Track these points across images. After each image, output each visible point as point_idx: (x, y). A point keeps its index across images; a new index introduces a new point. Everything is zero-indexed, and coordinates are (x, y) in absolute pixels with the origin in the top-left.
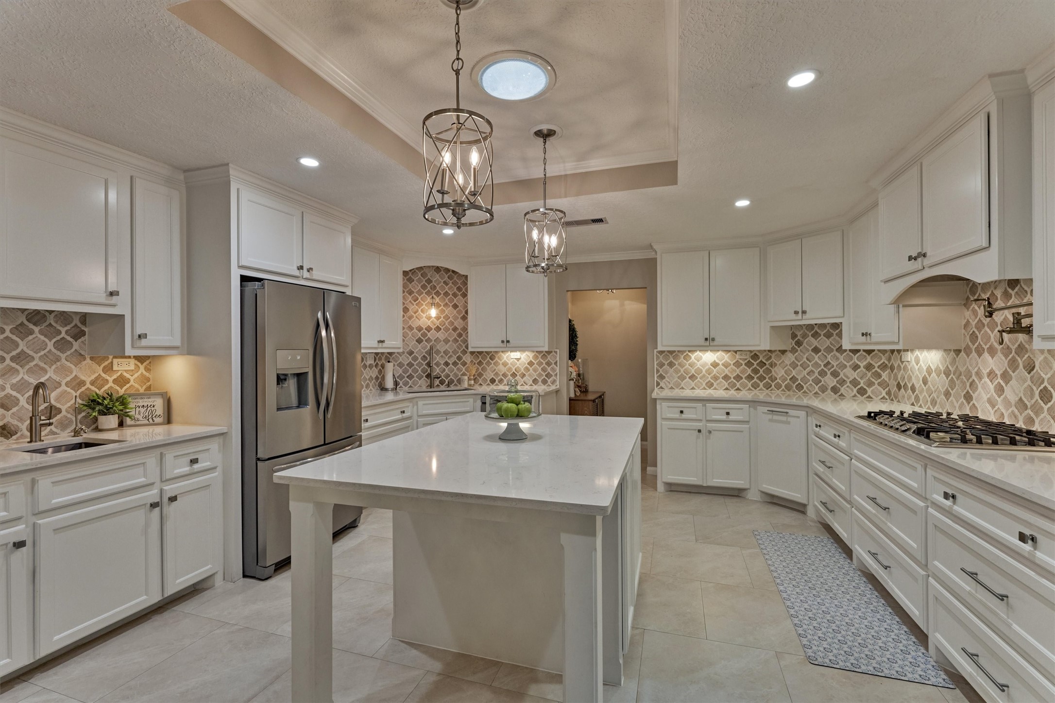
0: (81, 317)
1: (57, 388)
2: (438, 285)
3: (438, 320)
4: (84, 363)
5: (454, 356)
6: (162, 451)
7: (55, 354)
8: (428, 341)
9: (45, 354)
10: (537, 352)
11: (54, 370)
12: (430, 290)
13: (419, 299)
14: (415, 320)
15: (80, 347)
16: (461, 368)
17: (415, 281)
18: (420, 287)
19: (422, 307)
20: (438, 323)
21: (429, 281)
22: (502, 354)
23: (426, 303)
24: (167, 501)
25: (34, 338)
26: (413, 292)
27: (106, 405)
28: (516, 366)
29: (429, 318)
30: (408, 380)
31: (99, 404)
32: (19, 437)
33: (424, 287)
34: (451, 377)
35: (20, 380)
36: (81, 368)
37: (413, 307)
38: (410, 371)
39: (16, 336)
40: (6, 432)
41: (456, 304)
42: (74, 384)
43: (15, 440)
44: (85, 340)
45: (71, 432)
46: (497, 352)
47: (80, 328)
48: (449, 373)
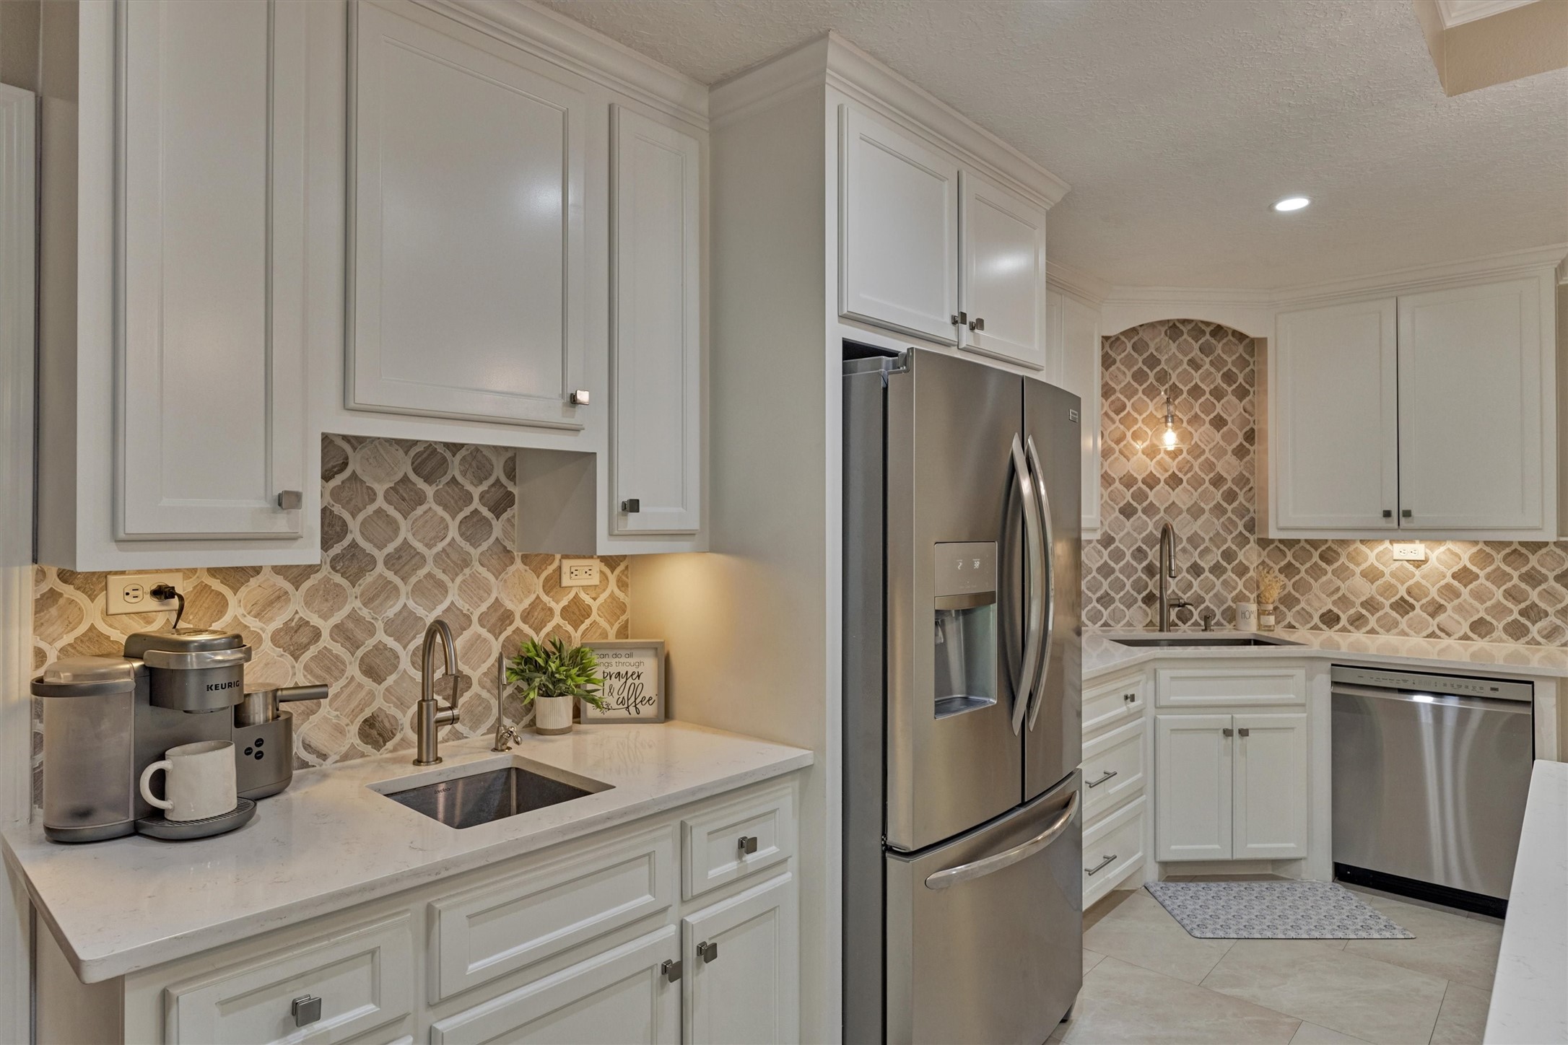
0: (506, 462)
1: (465, 630)
2: (1174, 369)
3: (1174, 459)
4: (512, 569)
5: (1215, 549)
6: (682, 819)
7: (462, 548)
8: (1150, 510)
9: (444, 550)
10: (1486, 543)
11: (460, 586)
12: (1155, 383)
13: (1129, 408)
14: (1117, 459)
15: (504, 531)
16: (1234, 580)
17: (1118, 364)
18: (1129, 378)
19: (1135, 428)
20: (1173, 466)
21: (1152, 362)
22: (1363, 548)
23: (1144, 415)
24: (695, 955)
25: (425, 513)
26: (1114, 391)
27: (553, 673)
28: (1411, 582)
29: (1152, 452)
30: (1099, 607)
31: (538, 668)
32: (398, 744)
33: (1139, 376)
34: (1207, 603)
35: (400, 612)
36: (505, 580)
37: (1113, 427)
38: (1105, 586)
39: (395, 508)
40: (376, 733)
41: (1221, 417)
42: (493, 619)
43: (391, 752)
44: (513, 517)
45: (489, 732)
46: (1343, 543)
47: (506, 487)
48: (1202, 594)
